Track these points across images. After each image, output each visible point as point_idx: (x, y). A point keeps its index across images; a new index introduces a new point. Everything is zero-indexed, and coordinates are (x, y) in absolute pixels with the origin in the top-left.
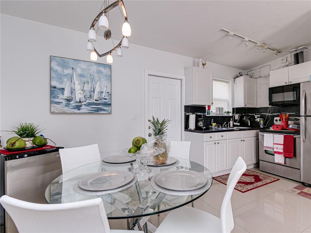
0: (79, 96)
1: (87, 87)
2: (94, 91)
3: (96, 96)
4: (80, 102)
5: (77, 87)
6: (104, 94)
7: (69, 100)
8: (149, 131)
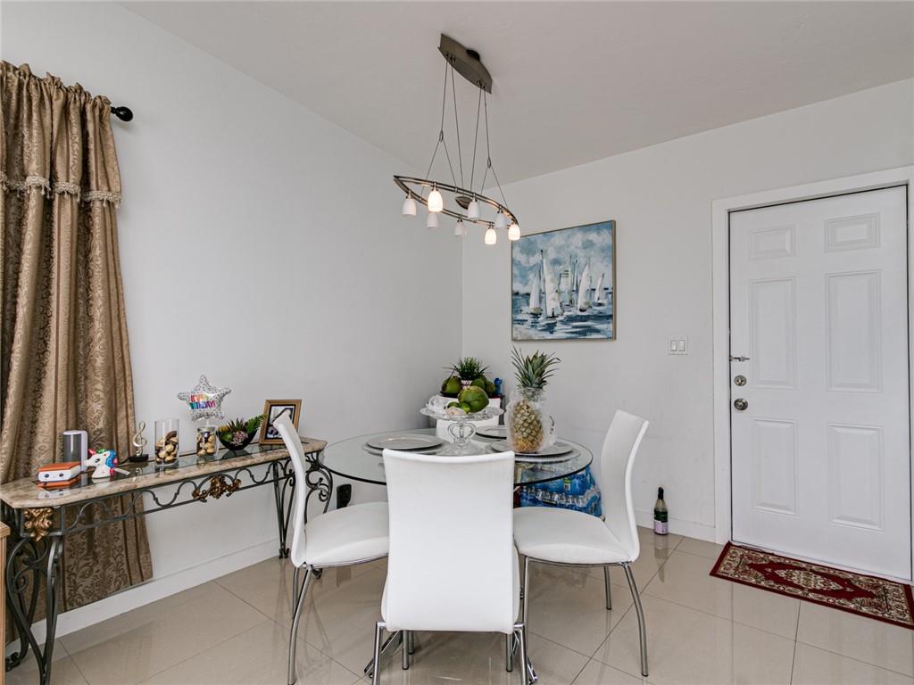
0: (551, 305)
1: (565, 285)
2: (577, 291)
3: (581, 301)
4: (553, 317)
5: (550, 287)
6: (597, 294)
7: (536, 315)
8: (738, 392)
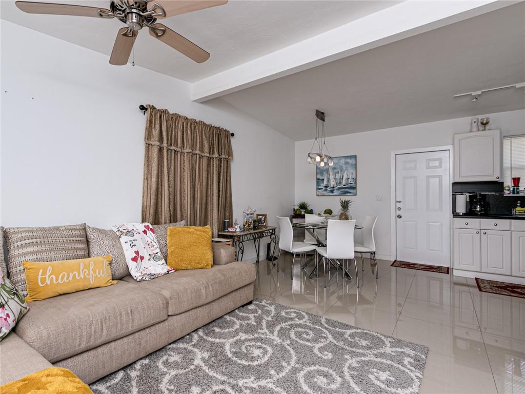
0: (332, 183)
1: (338, 176)
2: (342, 179)
3: (344, 182)
4: (333, 187)
5: (332, 177)
6: (350, 180)
7: (326, 187)
8: (399, 213)
